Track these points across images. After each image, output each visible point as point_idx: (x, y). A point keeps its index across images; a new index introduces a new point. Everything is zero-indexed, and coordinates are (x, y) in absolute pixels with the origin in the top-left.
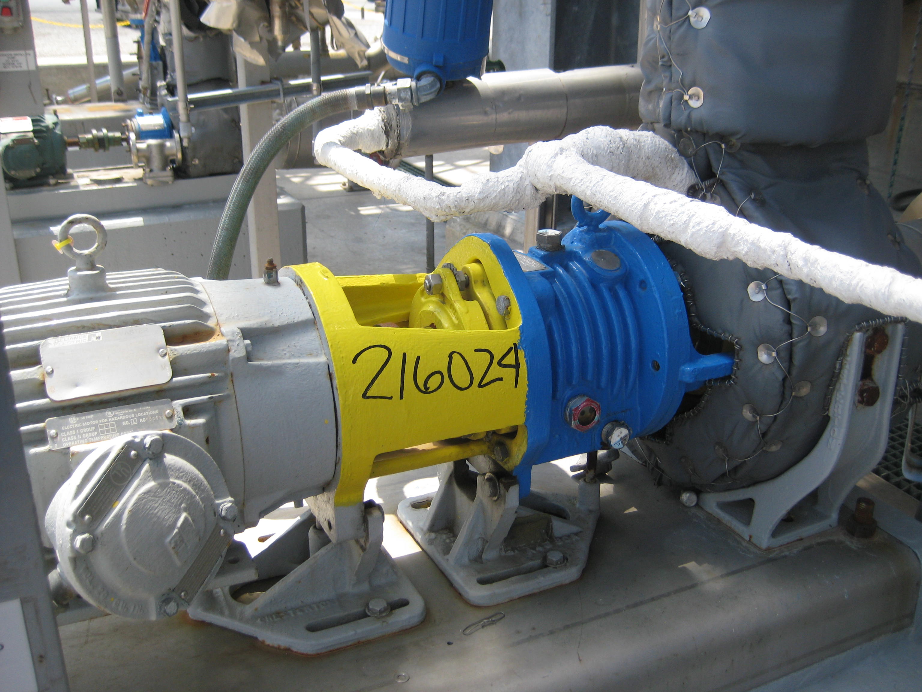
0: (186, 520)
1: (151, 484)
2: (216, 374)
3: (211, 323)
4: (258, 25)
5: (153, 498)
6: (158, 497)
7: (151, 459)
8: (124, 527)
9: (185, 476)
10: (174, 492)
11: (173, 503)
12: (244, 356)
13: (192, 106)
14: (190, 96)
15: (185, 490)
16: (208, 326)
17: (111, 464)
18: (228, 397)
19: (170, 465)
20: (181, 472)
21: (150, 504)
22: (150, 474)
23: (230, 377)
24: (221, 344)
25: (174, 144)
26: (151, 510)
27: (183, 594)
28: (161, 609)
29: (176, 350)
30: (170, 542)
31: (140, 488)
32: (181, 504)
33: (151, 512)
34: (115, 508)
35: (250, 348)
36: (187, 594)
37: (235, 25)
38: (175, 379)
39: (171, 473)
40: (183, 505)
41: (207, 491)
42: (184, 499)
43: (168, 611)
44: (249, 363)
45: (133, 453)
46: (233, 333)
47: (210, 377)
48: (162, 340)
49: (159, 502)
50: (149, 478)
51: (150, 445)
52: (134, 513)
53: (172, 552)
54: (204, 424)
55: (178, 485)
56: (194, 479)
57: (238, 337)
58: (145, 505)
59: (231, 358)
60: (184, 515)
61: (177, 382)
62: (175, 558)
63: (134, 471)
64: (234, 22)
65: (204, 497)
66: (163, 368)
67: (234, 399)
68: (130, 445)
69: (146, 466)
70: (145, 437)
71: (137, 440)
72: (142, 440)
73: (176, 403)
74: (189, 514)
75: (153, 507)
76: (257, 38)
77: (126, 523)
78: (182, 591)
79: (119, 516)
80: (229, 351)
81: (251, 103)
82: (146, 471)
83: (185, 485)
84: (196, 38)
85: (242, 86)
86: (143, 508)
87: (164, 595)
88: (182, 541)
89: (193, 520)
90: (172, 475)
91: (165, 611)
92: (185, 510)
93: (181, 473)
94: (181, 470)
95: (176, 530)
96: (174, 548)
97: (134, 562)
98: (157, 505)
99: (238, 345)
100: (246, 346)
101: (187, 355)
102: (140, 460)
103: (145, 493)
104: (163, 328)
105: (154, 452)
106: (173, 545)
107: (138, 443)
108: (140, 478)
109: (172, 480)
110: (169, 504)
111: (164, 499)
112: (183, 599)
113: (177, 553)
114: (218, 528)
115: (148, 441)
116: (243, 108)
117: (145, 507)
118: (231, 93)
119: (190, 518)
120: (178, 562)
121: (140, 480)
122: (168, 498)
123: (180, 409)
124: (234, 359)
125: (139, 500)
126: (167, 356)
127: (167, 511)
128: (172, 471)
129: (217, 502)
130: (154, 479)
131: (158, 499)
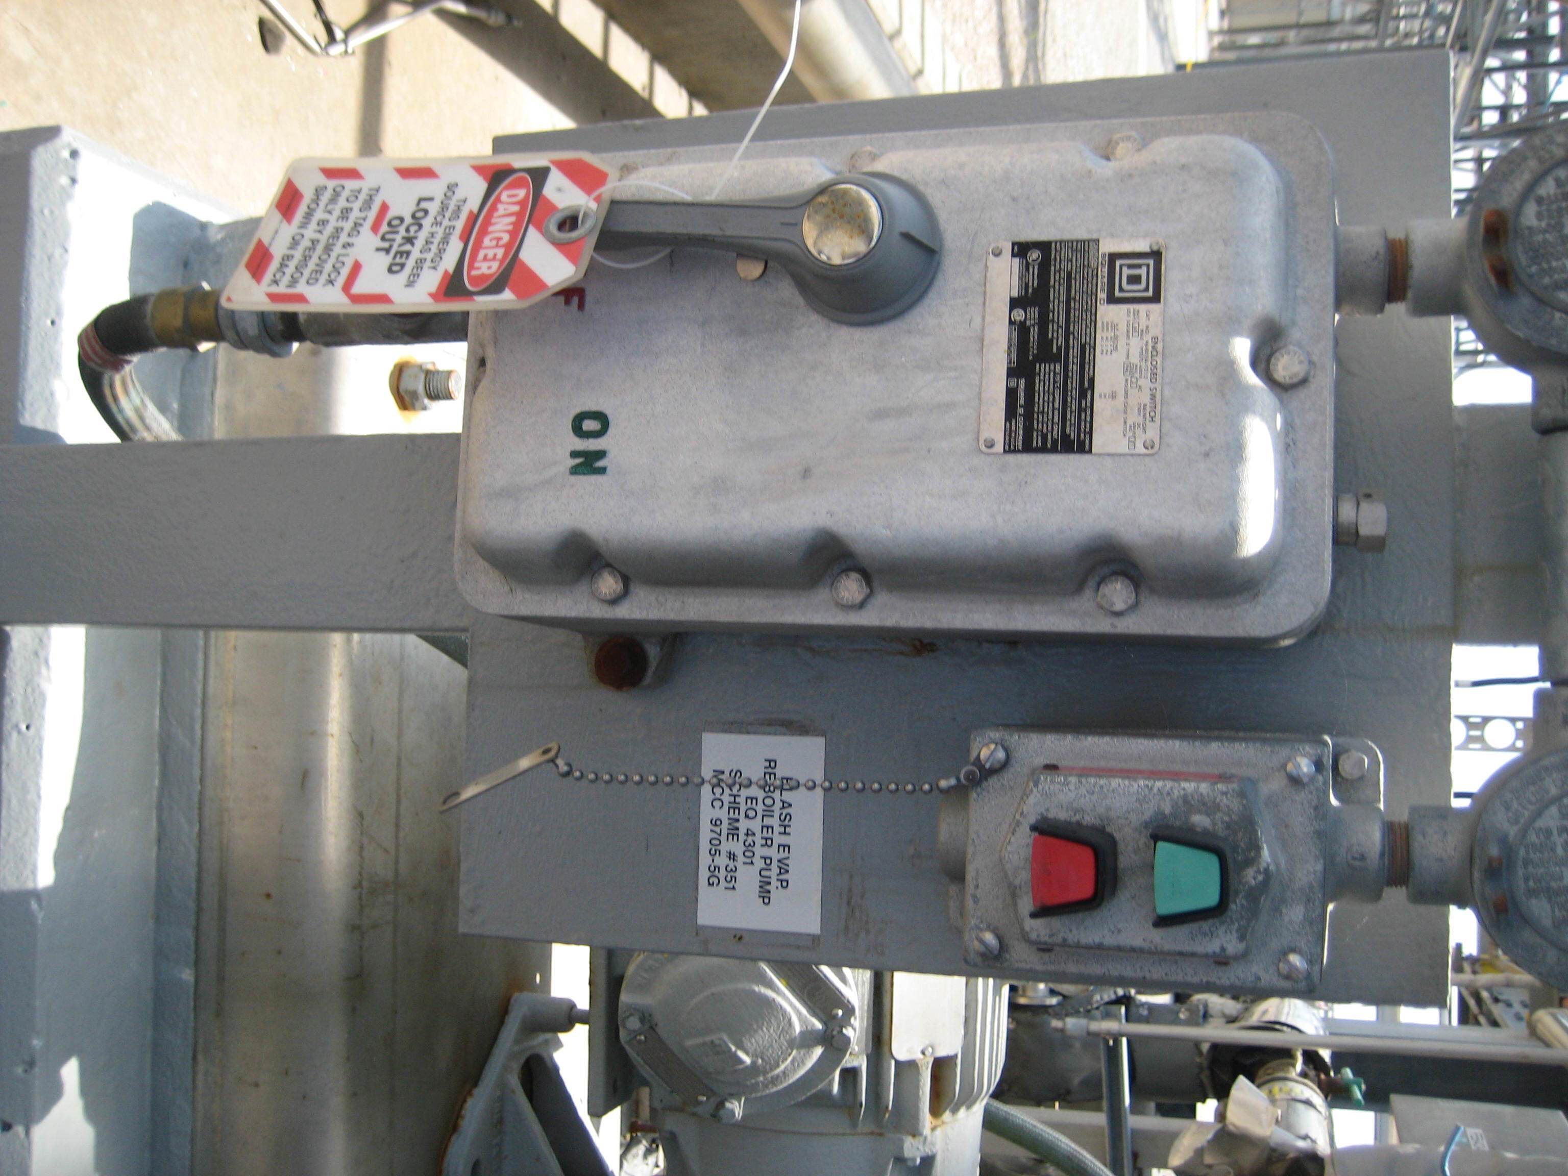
0: (741, 1061)
1: (798, 1028)
2: (887, 1115)
3: (947, 1115)
4: (1230, 1165)
5: (781, 1028)
6: (780, 1035)
7: (825, 1032)
8: (756, 989)
9: (793, 1068)
10: (780, 1053)
11: (768, 1050)
12: (904, 1155)
13: (1111, 1043)
14: (1124, 1041)
15: (778, 1066)
16: (944, 1111)
17: (833, 985)
18: (854, 1125)
19: (812, 1052)
20: (798, 1065)
21: (775, 1024)
22: (809, 1028)
23: (877, 1130)
24: (924, 1126)
25: (1040, 994)
26: (767, 1023)
27: (643, 1038)
28: (635, 1009)
29: (927, 1068)
30: (720, 1039)
31: (796, 1015)
32: (763, 1059)
33: (765, 1023)
34: (780, 980)
35: (910, 1163)
36: (640, 1042)
37: (1231, 1128)
38: (893, 1063)
39: (802, 1053)
40: (760, 1061)
41: (764, 1090)
42: (766, 1064)
43: (632, 1018)
44: (892, 1160)
45: (840, 1012)
46: (933, 1144)
47: (887, 1107)
48: (942, 1053)
49: (774, 1035)
50: (805, 1027)
51: (844, 1035)
52: (769, 1004)
53: (708, 1039)
54: (831, 1091)
55: (786, 1059)
56: (785, 1078)
57: (928, 1151)
58: (776, 1018)
59: (904, 1137)
60: (747, 1060)
61: (890, 1065)
62: (699, 1040)
63: (818, 1011)
64: (1235, 1126)
65: (759, 1086)
66: (909, 1051)
67: (848, 1131)
68: (849, 1011)
69: (819, 1025)
70: (854, 1029)
71: (852, 1020)
72: (852, 1026)
73: (864, 1060)
74: (747, 1067)
75: (771, 1027)
76: (1208, 1159)
77: (760, 992)
78: (646, 1037)
79: (770, 985)
80: (914, 1136)
81: (1107, 1131)
82: (813, 1025)
83: (782, 1067)
84: (1200, 1053)
85: (1133, 1122)
86: (774, 1015)
87: (650, 1015)
88: (718, 1053)
89: (736, 1071)
90: (800, 1053)
91: (631, 1015)
92: (754, 1063)
93: (796, 1064)
94: (801, 1064)
95: (733, 1048)
96: (712, 1042)
97: (708, 993)
98: (772, 1031)
99: (918, 1149)
100: (914, 1160)
101: (918, 1081)
102: (828, 1018)
103: (790, 1020)
104: (956, 1056)
105: (836, 1038)
106: (717, 1042)
107: (850, 1019)
108: (808, 1016)
109: (794, 1052)
110: (767, 1045)
111: (776, 1041)
112: (635, 1037)
113: (704, 1044)
114: (710, 1093)
115: (848, 1032)
116: (1099, 1119)
117: (773, 1018)
118: (1124, 1104)
119: (741, 1067)
120: (689, 1043)
121: (806, 1017)
122: (775, 1046)
123: (855, 1064)
124: (902, 1142)
125: (784, 1013)
126: (921, 1056)
127: (761, 1042)
128: (804, 1055)
129: (743, 1099)
130: (801, 1033)
131: (778, 1033)
